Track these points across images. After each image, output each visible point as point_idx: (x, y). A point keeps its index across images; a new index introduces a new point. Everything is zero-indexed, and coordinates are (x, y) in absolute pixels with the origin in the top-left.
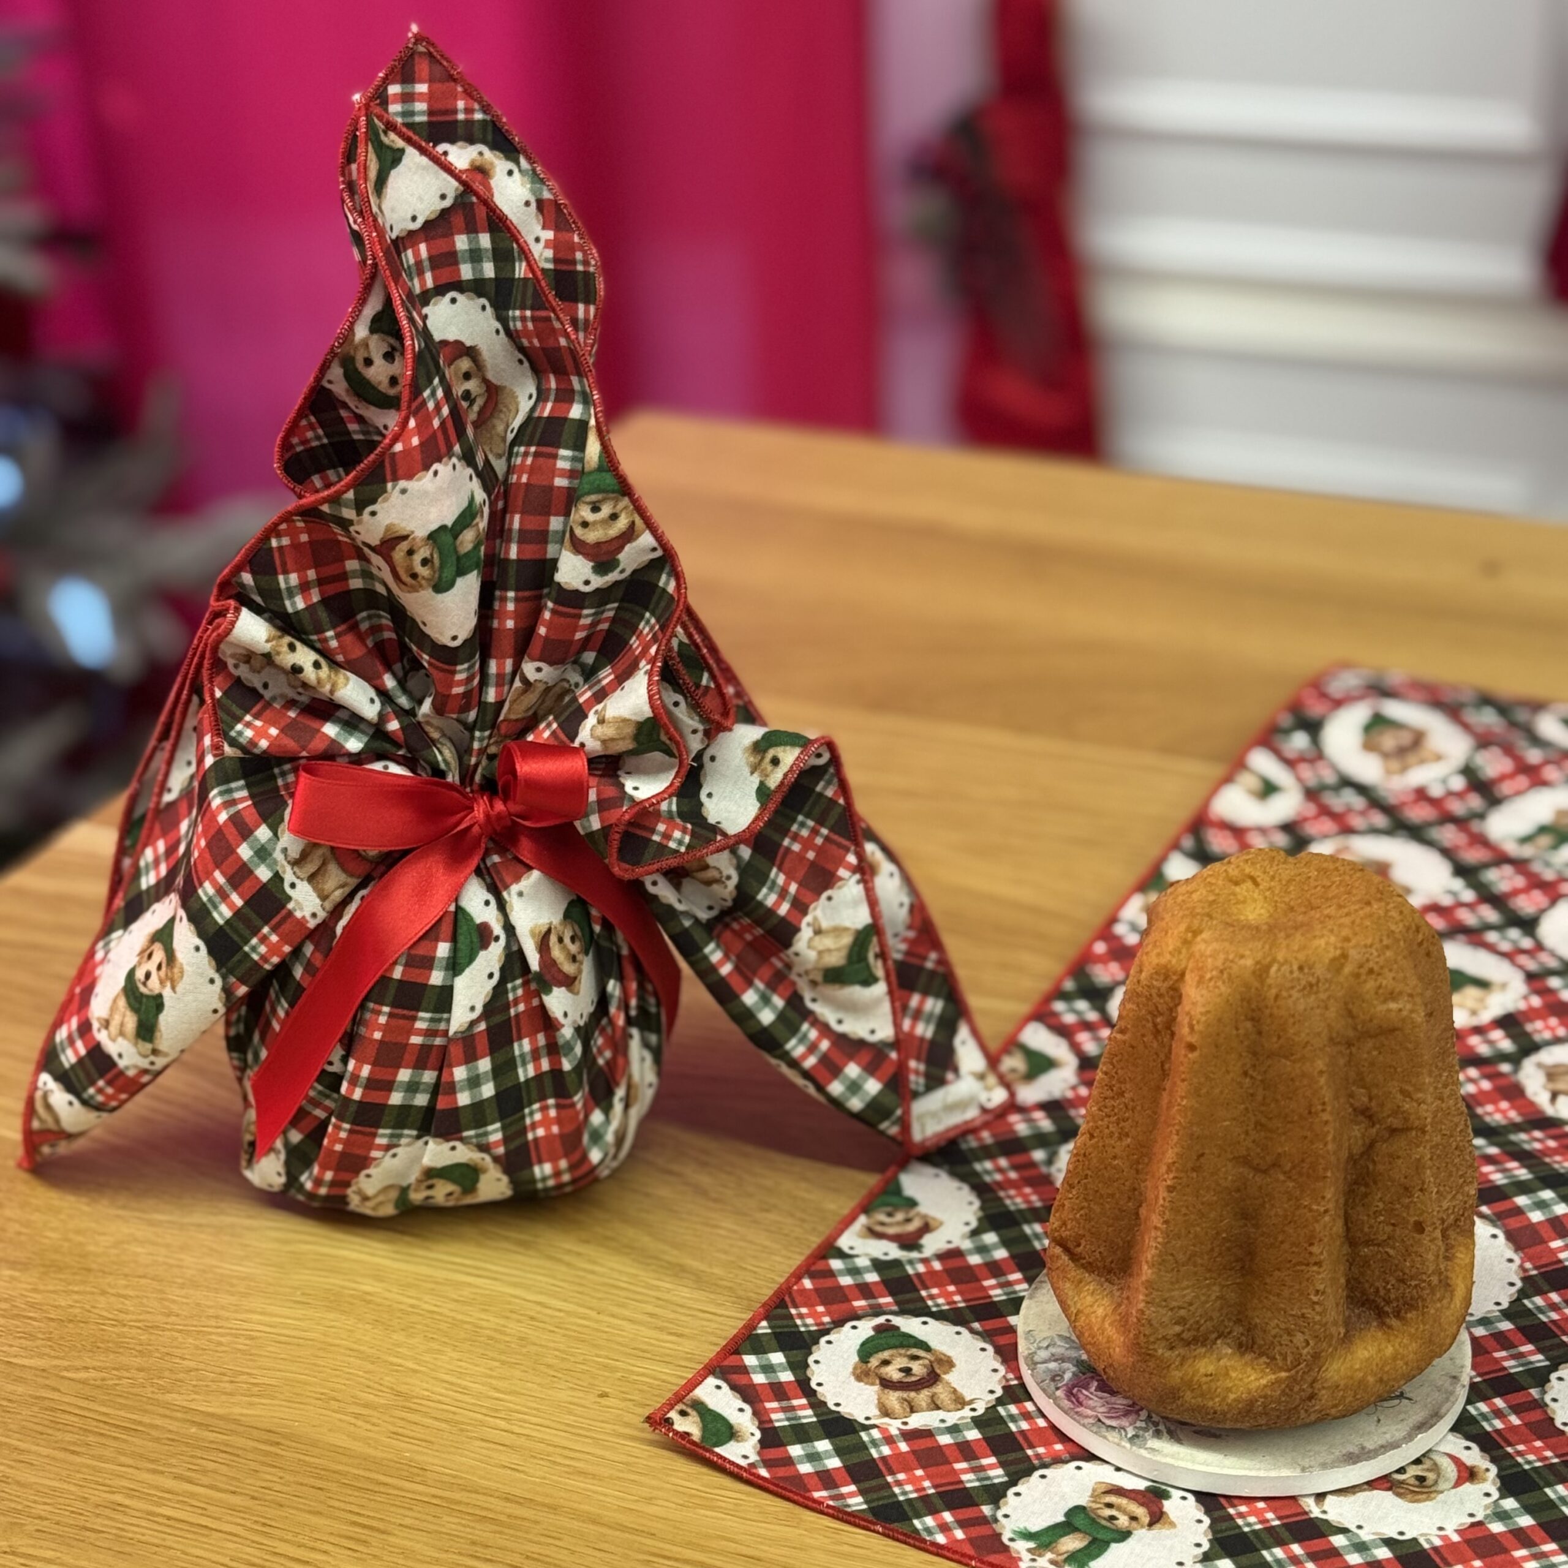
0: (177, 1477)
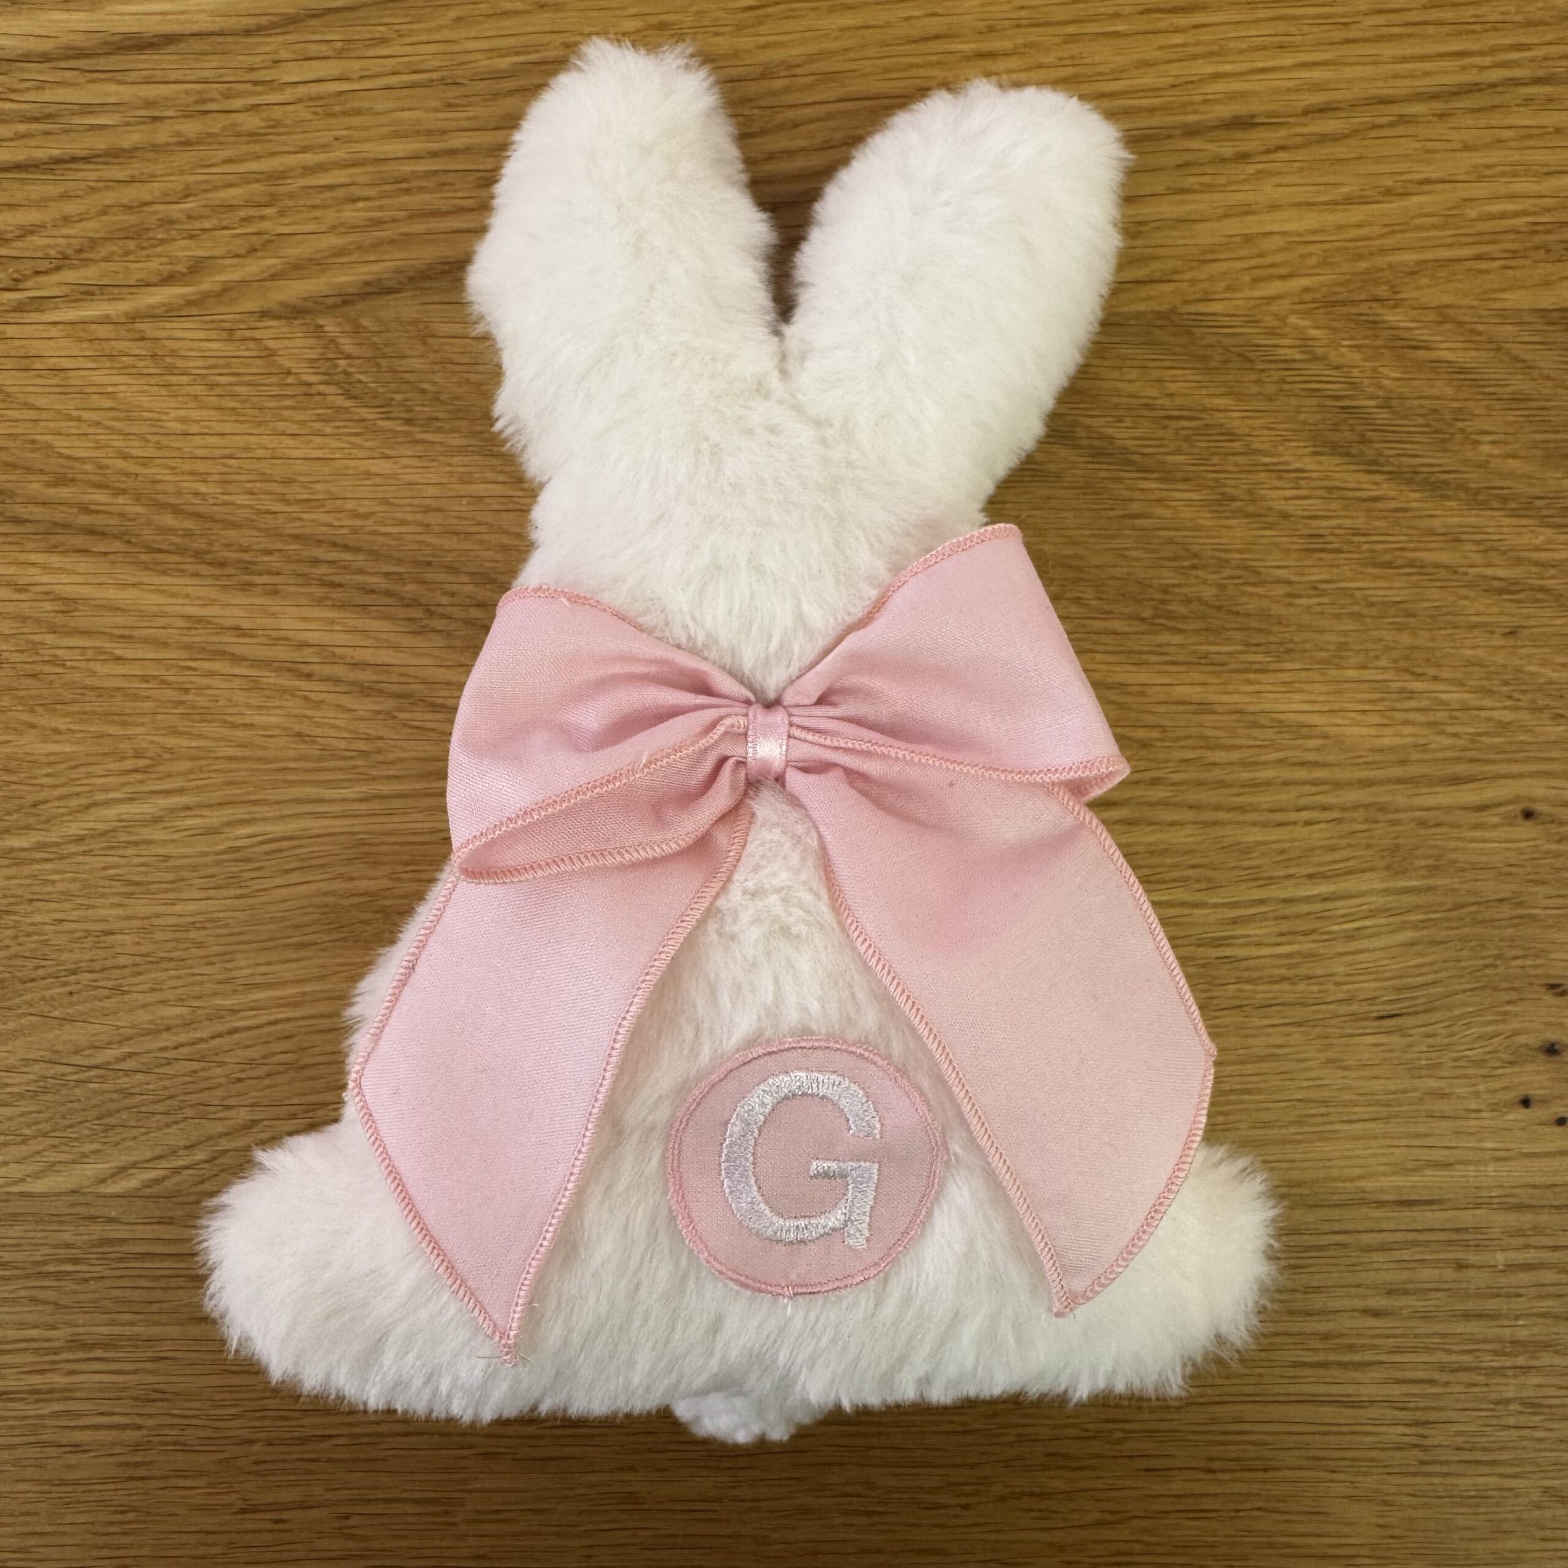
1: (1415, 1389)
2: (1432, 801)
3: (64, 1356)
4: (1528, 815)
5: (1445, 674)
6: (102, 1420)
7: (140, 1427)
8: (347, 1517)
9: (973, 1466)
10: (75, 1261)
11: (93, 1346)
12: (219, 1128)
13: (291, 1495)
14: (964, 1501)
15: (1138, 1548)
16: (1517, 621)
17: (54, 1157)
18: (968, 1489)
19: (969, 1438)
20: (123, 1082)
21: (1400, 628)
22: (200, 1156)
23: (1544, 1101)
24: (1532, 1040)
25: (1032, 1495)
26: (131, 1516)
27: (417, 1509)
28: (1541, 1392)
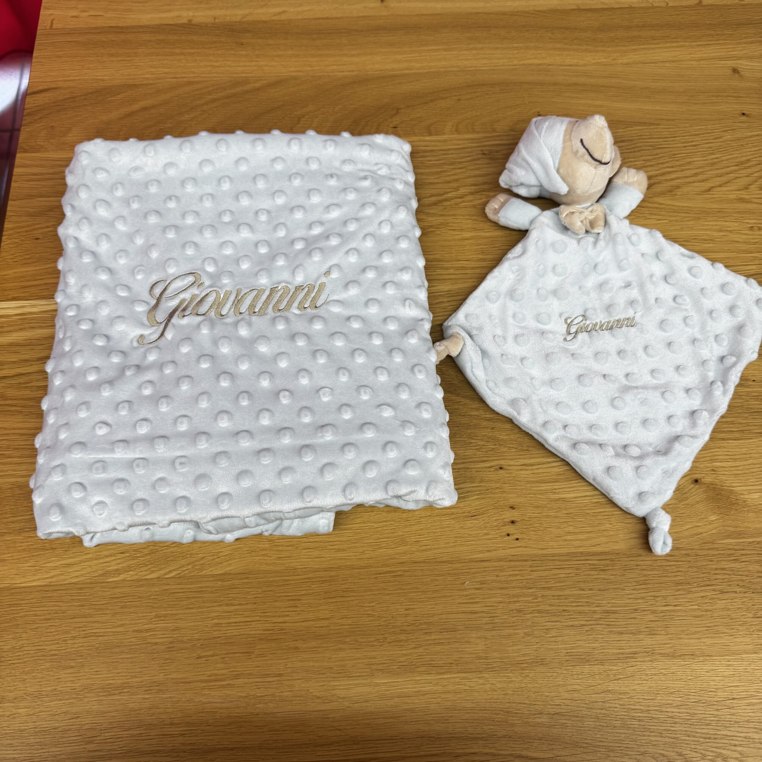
0: (227, 605)
1: (490, 608)
2: (478, 466)
3: (154, 620)
4: (501, 468)
5: (478, 438)
6: (161, 636)
7: (172, 637)
8: (224, 658)
9: (382, 635)
10: (158, 595)
11: (161, 617)
12: (195, 559)
13: (210, 653)
14: (380, 644)
15: (425, 654)
16: (493, 426)
17: (154, 569)
18: (381, 641)
19: (381, 627)
20: (172, 549)
21: (467, 429)
22: (190, 567)
23: (513, 534)
24: (509, 520)
25: (397, 641)
26: (169, 661)
27: (242, 655)
28: (521, 607)
